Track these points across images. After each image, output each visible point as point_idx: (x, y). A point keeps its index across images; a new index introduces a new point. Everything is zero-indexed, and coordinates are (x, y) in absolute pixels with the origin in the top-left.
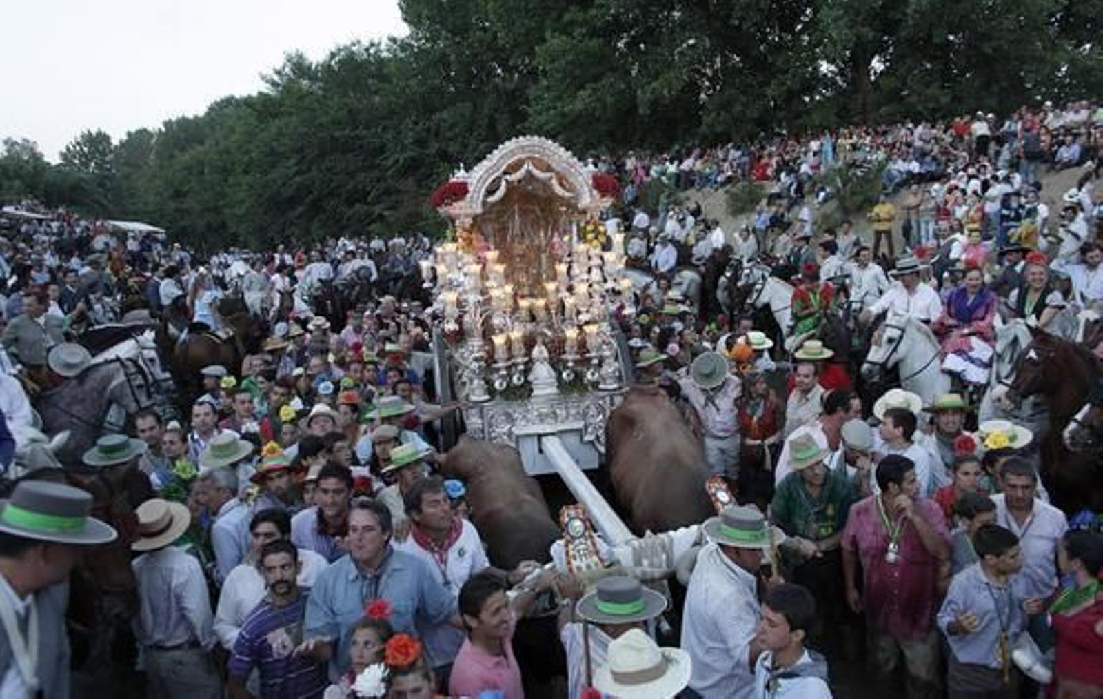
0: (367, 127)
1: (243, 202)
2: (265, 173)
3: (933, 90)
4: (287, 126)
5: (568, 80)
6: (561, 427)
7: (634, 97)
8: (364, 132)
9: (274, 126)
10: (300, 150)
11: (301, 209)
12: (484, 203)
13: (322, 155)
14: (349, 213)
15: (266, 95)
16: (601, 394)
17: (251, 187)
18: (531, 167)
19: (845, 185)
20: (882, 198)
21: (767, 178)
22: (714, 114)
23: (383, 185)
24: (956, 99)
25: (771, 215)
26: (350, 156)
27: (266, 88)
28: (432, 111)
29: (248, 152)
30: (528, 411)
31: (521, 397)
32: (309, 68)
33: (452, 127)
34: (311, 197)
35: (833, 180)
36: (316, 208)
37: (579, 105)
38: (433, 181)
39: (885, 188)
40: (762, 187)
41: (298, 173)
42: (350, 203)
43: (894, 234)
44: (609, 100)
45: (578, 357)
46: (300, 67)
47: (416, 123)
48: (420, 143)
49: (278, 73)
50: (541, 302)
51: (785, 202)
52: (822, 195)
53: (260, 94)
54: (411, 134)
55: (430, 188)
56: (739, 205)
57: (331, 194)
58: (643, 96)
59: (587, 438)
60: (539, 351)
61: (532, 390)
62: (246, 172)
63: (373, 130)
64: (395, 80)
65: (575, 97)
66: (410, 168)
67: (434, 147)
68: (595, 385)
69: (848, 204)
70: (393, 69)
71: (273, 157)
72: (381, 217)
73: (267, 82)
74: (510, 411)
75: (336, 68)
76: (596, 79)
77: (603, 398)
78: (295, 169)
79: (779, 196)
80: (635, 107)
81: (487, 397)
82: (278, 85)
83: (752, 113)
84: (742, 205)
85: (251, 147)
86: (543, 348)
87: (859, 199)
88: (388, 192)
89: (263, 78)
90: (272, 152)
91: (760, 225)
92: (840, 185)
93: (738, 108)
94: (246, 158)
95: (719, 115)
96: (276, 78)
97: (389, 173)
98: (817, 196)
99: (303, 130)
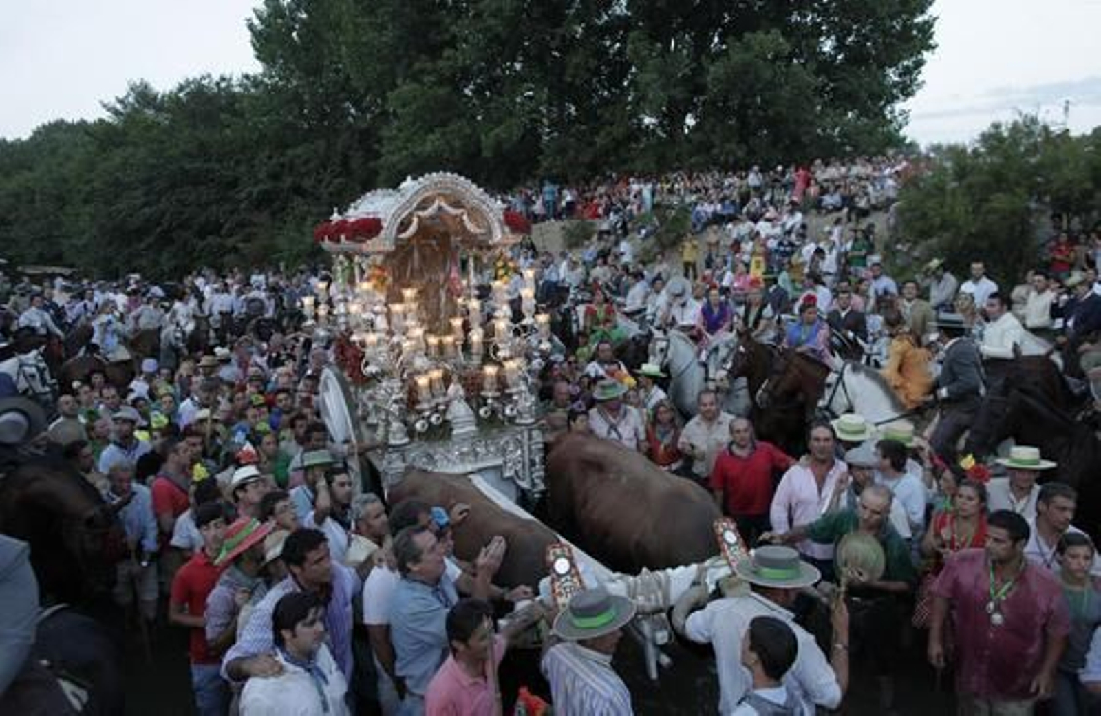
0: (219, 161)
1: (83, 232)
2: (108, 203)
3: (732, 146)
4: (133, 155)
5: (419, 124)
6: (481, 465)
7: (479, 141)
8: (217, 166)
9: (117, 156)
10: (148, 181)
11: (150, 240)
12: (397, 239)
13: (173, 186)
14: (201, 244)
15: (109, 124)
16: (518, 429)
17: (93, 217)
18: (443, 204)
19: (661, 224)
20: (689, 235)
21: (599, 216)
22: (550, 159)
23: (236, 217)
24: (751, 152)
25: (599, 248)
26: (202, 188)
27: (107, 116)
28: (287, 146)
29: (88, 182)
30: (449, 451)
31: (442, 437)
32: (155, 97)
33: (306, 162)
34: (159, 230)
35: (651, 220)
36: (166, 239)
37: (428, 147)
38: (288, 214)
39: (695, 226)
40: (592, 224)
41: (146, 204)
42: (202, 234)
43: (698, 266)
44: (457, 144)
45: (498, 394)
46: (144, 95)
47: (270, 158)
48: (275, 177)
49: (121, 101)
50: (449, 339)
51: (612, 238)
52: (643, 232)
53: (101, 121)
54: (265, 168)
55: (285, 222)
56: (574, 240)
57: (183, 226)
58: (487, 142)
59: (508, 474)
60: (455, 389)
61: (451, 429)
62: (86, 201)
63: (225, 164)
64: (247, 116)
65: (425, 141)
66: (263, 201)
67: (288, 181)
68: (511, 420)
69: (665, 240)
70: (245, 104)
71: (118, 188)
72: (235, 250)
73: (109, 110)
74: (431, 451)
75: (185, 99)
76: (444, 124)
77: (521, 433)
78: (143, 199)
79: (608, 232)
80: (480, 150)
81: (406, 440)
82: (121, 114)
83: (586, 158)
84: (575, 240)
85: (92, 175)
86: (459, 386)
87: (673, 236)
88: (241, 225)
89: (105, 106)
90: (117, 183)
91: (588, 258)
92: (657, 223)
93: (571, 153)
94: (88, 188)
95: (555, 159)
96: (119, 107)
97: (243, 206)
98: (639, 233)
99: (152, 161)
